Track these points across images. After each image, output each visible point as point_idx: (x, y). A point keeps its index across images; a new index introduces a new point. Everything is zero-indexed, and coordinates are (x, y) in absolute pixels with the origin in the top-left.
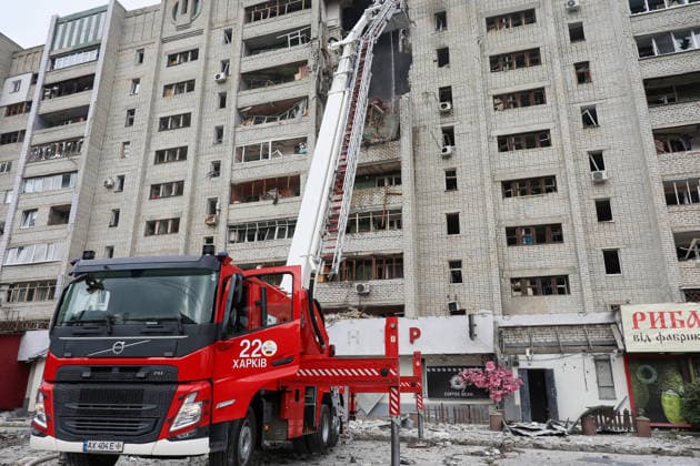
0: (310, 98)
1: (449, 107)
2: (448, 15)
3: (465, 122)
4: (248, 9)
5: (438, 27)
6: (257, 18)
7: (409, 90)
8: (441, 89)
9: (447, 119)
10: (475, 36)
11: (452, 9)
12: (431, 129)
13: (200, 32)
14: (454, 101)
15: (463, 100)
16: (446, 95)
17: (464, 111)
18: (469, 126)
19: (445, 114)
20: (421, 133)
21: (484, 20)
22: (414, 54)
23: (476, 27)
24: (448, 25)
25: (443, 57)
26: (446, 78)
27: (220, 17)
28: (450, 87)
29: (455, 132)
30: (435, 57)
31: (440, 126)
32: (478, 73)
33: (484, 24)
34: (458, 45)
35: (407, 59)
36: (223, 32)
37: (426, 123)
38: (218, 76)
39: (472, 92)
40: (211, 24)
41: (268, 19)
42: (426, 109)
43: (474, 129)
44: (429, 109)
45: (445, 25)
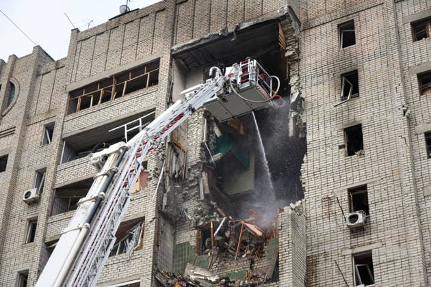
0: (148, 219)
1: (361, 219)
2: (360, 74)
3: (389, 243)
4: (73, 94)
5: (346, 94)
6: (85, 105)
7: (301, 197)
8: (350, 191)
9: (361, 240)
10: (399, 103)
11: (366, 65)
12: (335, 258)
13: (10, 132)
14: (372, 209)
15: (385, 205)
16: (359, 199)
17: (388, 224)
18: (396, 248)
19: (358, 231)
20: (320, 266)
21: (415, 78)
22: (309, 138)
23: (400, 89)
24: (361, 89)
25: (354, 139)
26: (358, 172)
27: (41, 106)
28: (364, 187)
29: (375, 260)
30: (341, 140)
31: (350, 252)
32: (405, 161)
33: (415, 83)
34: (377, 119)
35: (298, 148)
36: (42, 127)
37: (327, 247)
38: (28, 194)
39: (398, 191)
40: (27, 117)
41: (100, 105)
42: (328, 226)
43: (404, 253)
44: (333, 225)
45: (356, 91)
